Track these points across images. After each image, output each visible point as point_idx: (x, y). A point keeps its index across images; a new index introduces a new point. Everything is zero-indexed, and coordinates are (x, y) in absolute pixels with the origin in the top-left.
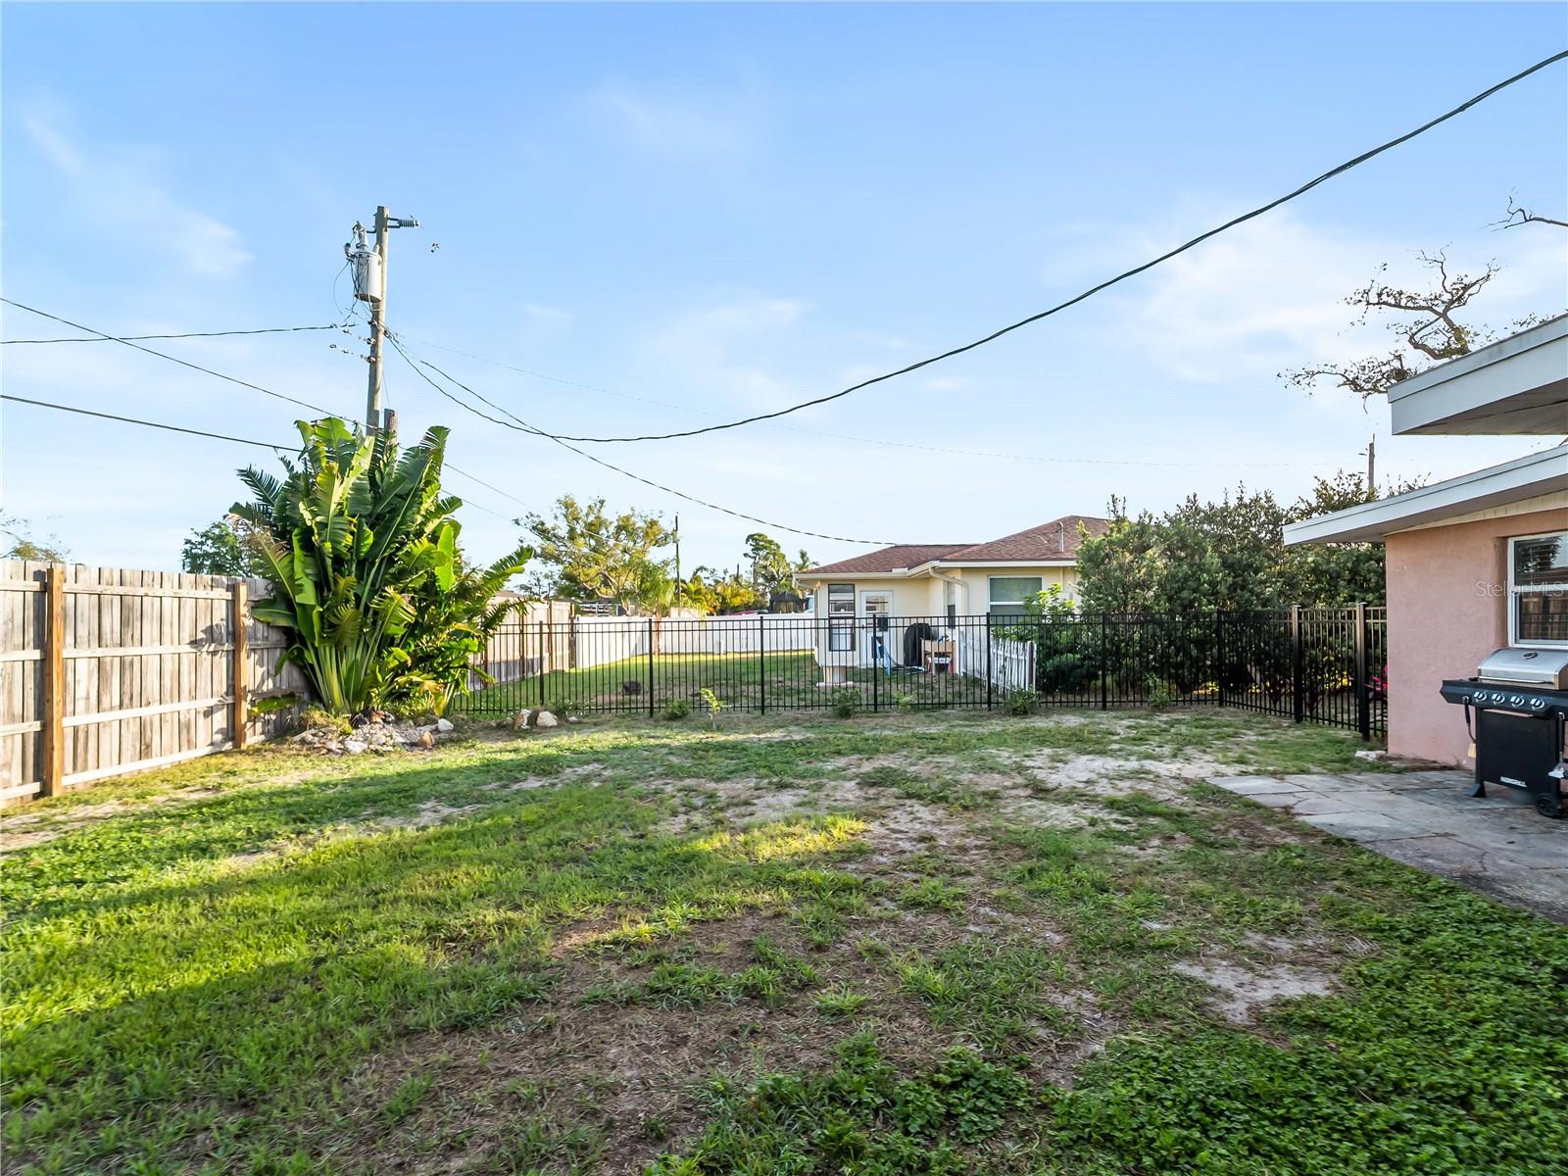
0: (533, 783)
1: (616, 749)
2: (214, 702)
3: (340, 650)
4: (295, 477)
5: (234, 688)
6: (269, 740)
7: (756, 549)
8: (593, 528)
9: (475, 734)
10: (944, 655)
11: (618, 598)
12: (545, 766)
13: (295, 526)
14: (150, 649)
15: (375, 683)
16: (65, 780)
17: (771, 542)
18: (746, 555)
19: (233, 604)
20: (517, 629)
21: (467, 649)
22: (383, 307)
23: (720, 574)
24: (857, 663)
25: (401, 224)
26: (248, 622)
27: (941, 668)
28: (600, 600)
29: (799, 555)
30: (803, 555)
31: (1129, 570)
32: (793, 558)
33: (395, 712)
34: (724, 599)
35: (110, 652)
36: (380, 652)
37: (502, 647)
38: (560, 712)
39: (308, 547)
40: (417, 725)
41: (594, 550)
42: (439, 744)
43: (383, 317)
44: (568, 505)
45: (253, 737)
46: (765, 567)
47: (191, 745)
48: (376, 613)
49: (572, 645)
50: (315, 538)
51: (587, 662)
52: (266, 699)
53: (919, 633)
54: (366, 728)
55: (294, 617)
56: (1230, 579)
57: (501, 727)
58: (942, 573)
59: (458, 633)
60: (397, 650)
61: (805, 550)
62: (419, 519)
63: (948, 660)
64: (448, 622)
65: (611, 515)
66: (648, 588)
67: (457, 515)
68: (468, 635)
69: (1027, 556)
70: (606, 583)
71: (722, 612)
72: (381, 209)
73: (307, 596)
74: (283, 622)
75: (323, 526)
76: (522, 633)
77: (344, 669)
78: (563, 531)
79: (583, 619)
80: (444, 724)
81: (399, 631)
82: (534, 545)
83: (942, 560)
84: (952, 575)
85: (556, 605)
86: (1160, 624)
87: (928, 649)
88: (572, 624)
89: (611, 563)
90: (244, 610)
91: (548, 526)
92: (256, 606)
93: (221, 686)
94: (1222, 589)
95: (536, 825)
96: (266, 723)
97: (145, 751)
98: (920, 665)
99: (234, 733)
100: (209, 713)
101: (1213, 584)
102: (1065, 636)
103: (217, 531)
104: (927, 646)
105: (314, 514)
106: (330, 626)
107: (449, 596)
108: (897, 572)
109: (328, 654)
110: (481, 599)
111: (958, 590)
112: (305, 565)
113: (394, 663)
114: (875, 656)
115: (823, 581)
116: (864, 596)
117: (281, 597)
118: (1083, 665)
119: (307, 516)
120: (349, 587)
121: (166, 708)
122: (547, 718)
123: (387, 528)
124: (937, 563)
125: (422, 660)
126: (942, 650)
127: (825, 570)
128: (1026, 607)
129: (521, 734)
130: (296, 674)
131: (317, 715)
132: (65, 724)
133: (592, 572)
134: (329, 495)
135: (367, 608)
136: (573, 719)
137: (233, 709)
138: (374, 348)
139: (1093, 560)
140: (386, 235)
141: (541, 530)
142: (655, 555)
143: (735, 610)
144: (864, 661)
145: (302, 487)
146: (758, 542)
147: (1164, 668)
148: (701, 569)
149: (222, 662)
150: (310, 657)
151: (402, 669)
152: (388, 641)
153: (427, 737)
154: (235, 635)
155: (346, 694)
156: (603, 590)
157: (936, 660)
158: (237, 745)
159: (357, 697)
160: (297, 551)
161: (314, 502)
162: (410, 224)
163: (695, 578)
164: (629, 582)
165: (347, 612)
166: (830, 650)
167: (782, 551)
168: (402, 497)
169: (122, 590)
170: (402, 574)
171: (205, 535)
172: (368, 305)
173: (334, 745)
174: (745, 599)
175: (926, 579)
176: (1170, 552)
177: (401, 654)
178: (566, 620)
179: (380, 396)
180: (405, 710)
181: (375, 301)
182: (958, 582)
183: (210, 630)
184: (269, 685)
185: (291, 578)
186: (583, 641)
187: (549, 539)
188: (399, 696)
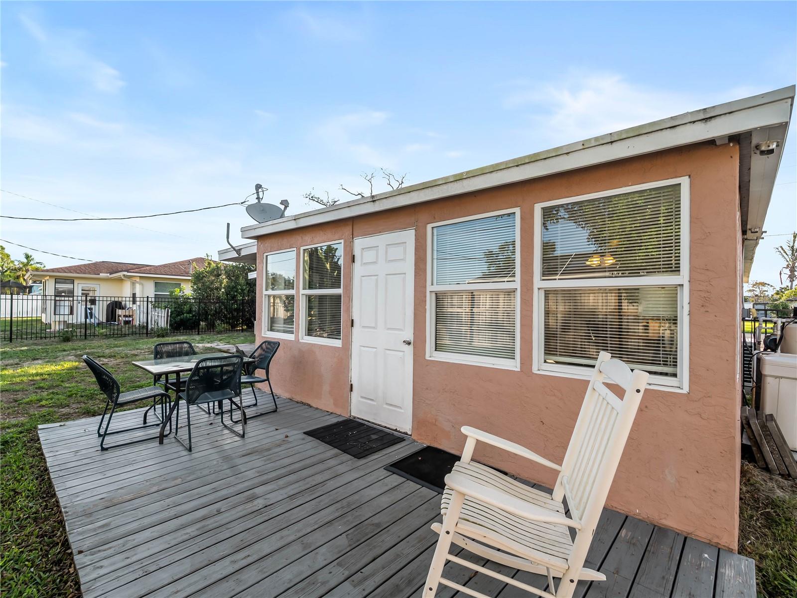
10: (130, 316)
24: (75, 321)
27: (126, 322)
29: (24, 256)
30: (27, 257)
31: (212, 283)
53: (114, 306)
56: (248, 289)
58: (129, 278)
61: (29, 254)
63: (131, 319)
69: (174, 274)
83: (128, 272)
84: (134, 279)
86: (223, 303)
87: (120, 313)
94: (246, 292)
98: (115, 321)
101: (242, 290)
102: (186, 308)
104: (119, 312)
108: (102, 275)
111: (138, 286)
114: (86, 317)
115: (50, 276)
116: (80, 287)
118: (192, 319)
124: (126, 273)
126: (127, 314)
127: (53, 270)
128: (170, 295)
139: (198, 278)
144: (79, 320)
147: (225, 319)
157: (124, 319)
166: (55, 314)
175: (120, 280)
176: (228, 276)
182: (138, 282)
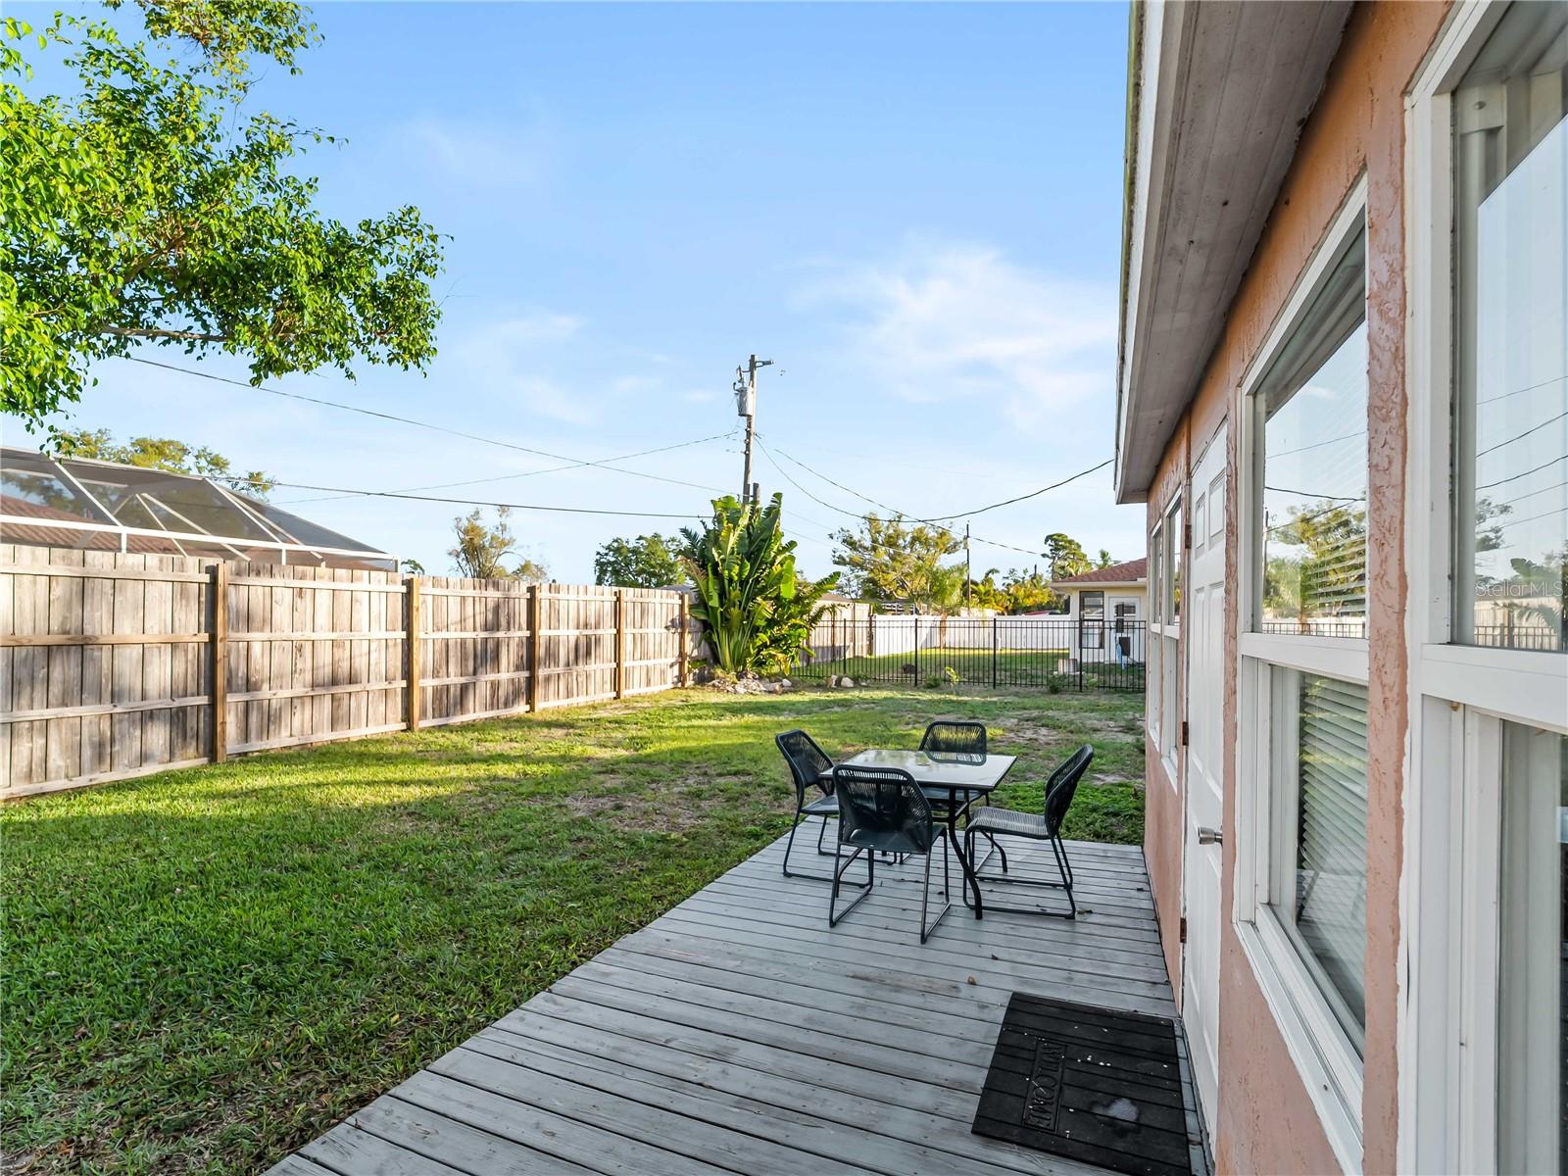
0: (836, 709)
1: (885, 699)
2: (674, 660)
3: (730, 636)
4: (708, 531)
5: (682, 654)
6: (696, 684)
7: (1056, 549)
8: (891, 542)
9: (804, 689)
11: (911, 599)
12: (845, 704)
13: (709, 561)
14: (650, 630)
15: (750, 655)
16: (625, 693)
17: (1071, 542)
18: (1044, 555)
19: (682, 606)
20: (830, 624)
21: (799, 636)
22: (753, 419)
23: (1020, 574)
24: (1104, 660)
25: (764, 363)
26: (688, 617)
28: (897, 600)
29: (1099, 555)
30: (1104, 555)
32: (1094, 557)
33: (759, 673)
34: (1016, 599)
35: (637, 631)
36: (751, 636)
37: (820, 637)
38: (856, 680)
39: (716, 573)
40: (771, 682)
41: (893, 559)
42: (785, 692)
43: (753, 426)
44: (871, 520)
45: (689, 683)
46: (1063, 568)
47: (665, 683)
48: (749, 612)
49: (871, 637)
50: (720, 568)
51: (881, 651)
52: (695, 661)
54: (744, 681)
55: (708, 615)
57: (819, 686)
59: (794, 626)
60: (761, 635)
61: (1106, 550)
62: (773, 554)
64: (789, 618)
65: (908, 528)
66: (935, 591)
67: (795, 551)
68: (800, 627)
70: (903, 587)
71: (1014, 612)
72: (753, 356)
73: (714, 602)
74: (703, 617)
75: (723, 561)
76: (833, 626)
77: (732, 645)
78: (868, 543)
79: (879, 617)
80: (786, 682)
81: (762, 623)
82: (844, 555)
85: (859, 606)
88: (871, 621)
89: (906, 570)
90: (686, 610)
91: (856, 538)
92: (691, 607)
93: (677, 653)
95: (836, 721)
96: (695, 674)
97: (648, 683)
99: (681, 678)
100: (672, 666)
103: (615, 545)
105: (720, 554)
106: (725, 619)
107: (790, 602)
109: (724, 636)
110: (809, 604)
112: (714, 584)
113: (759, 643)
115: (1073, 589)
116: (1113, 601)
117: (701, 603)
119: (716, 555)
120: (736, 596)
121: (657, 661)
122: (847, 682)
123: (756, 560)
125: (775, 641)
129: (832, 690)
130: (707, 648)
131: (719, 672)
132: (624, 664)
133: (892, 576)
134: (727, 542)
135: (744, 609)
136: (864, 684)
137: (681, 664)
138: (748, 445)
140: (755, 372)
141: (850, 543)
142: (946, 562)
143: (1027, 610)
144: (1110, 658)
145: (713, 538)
146: (1059, 544)
148: (992, 571)
149: (677, 637)
150: (715, 638)
151: (765, 646)
152: (756, 630)
153: (777, 687)
154: (682, 624)
155: (732, 660)
156: (899, 592)
158: (683, 685)
159: (738, 663)
160: (710, 576)
161: (719, 547)
162: (769, 363)
163: (987, 580)
164: (920, 583)
165: (735, 611)
167: (1083, 550)
168: (764, 541)
169: (641, 600)
170: (763, 590)
171: (608, 548)
172: (745, 418)
173: (730, 689)
174: (1038, 600)
177: (764, 637)
178: (867, 618)
179: (750, 475)
180: (764, 672)
181: (749, 417)
183: (673, 621)
184: (695, 653)
185: (707, 591)
186: (879, 634)
187: (855, 549)
188: (760, 664)
